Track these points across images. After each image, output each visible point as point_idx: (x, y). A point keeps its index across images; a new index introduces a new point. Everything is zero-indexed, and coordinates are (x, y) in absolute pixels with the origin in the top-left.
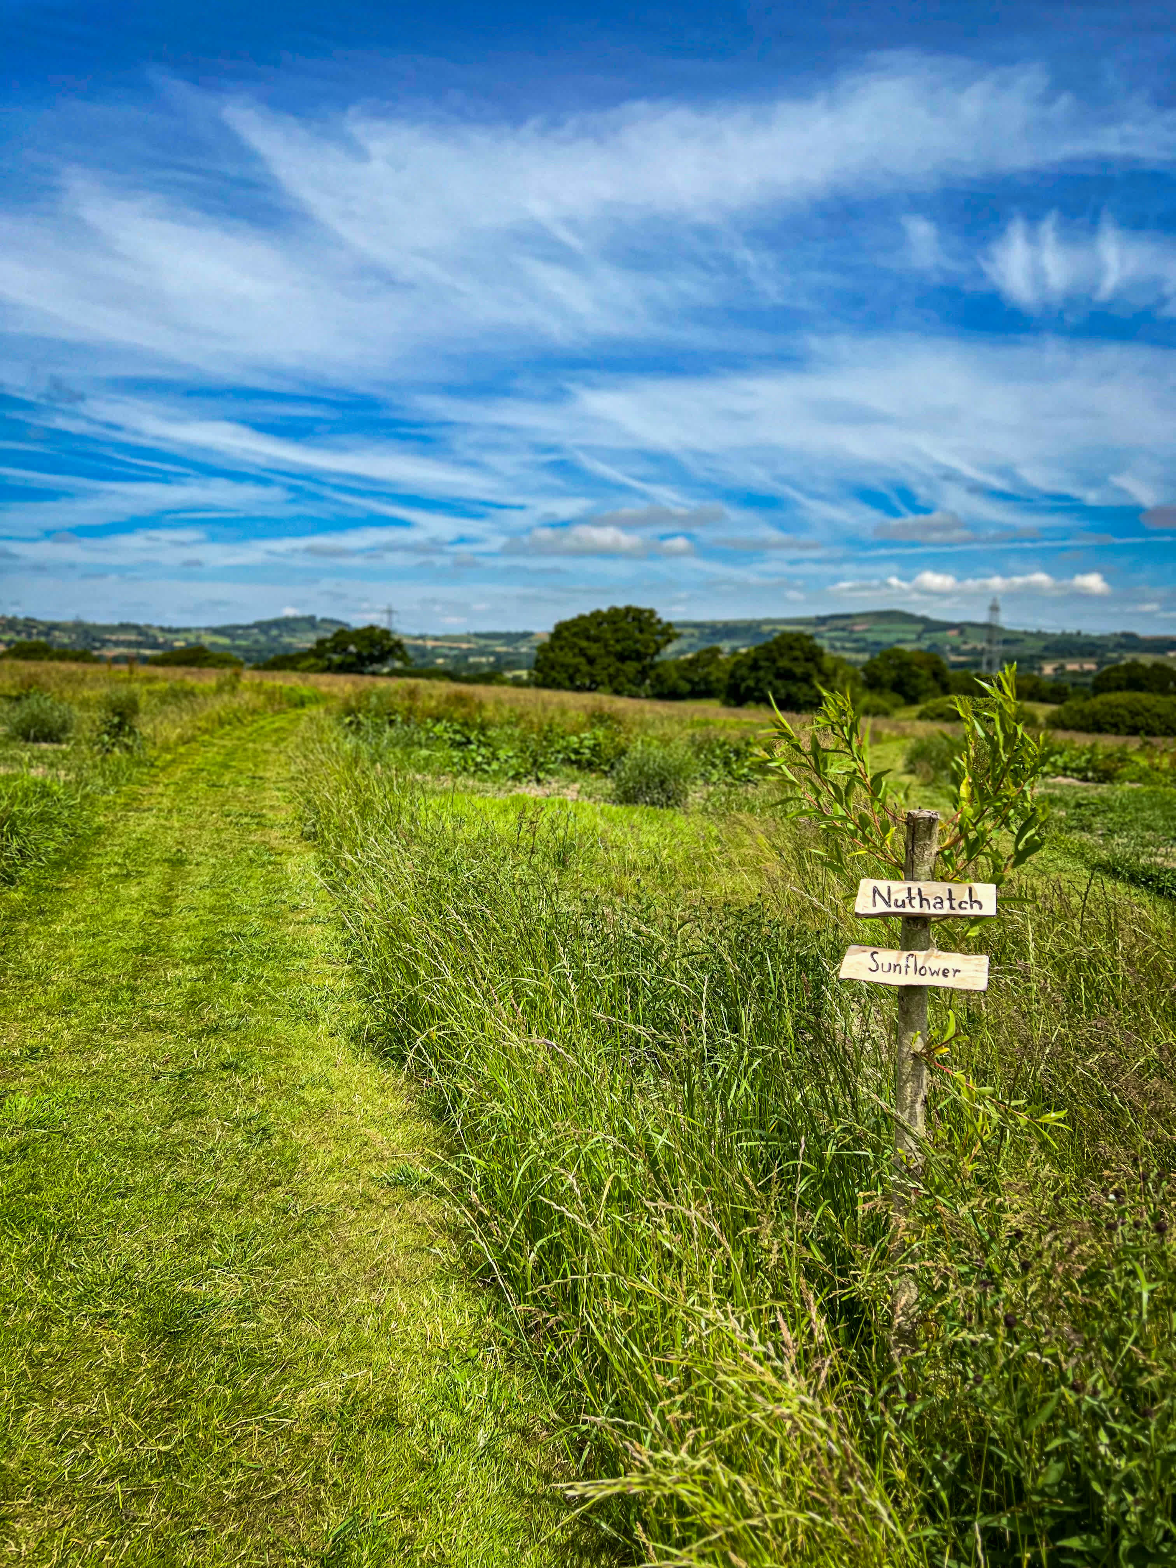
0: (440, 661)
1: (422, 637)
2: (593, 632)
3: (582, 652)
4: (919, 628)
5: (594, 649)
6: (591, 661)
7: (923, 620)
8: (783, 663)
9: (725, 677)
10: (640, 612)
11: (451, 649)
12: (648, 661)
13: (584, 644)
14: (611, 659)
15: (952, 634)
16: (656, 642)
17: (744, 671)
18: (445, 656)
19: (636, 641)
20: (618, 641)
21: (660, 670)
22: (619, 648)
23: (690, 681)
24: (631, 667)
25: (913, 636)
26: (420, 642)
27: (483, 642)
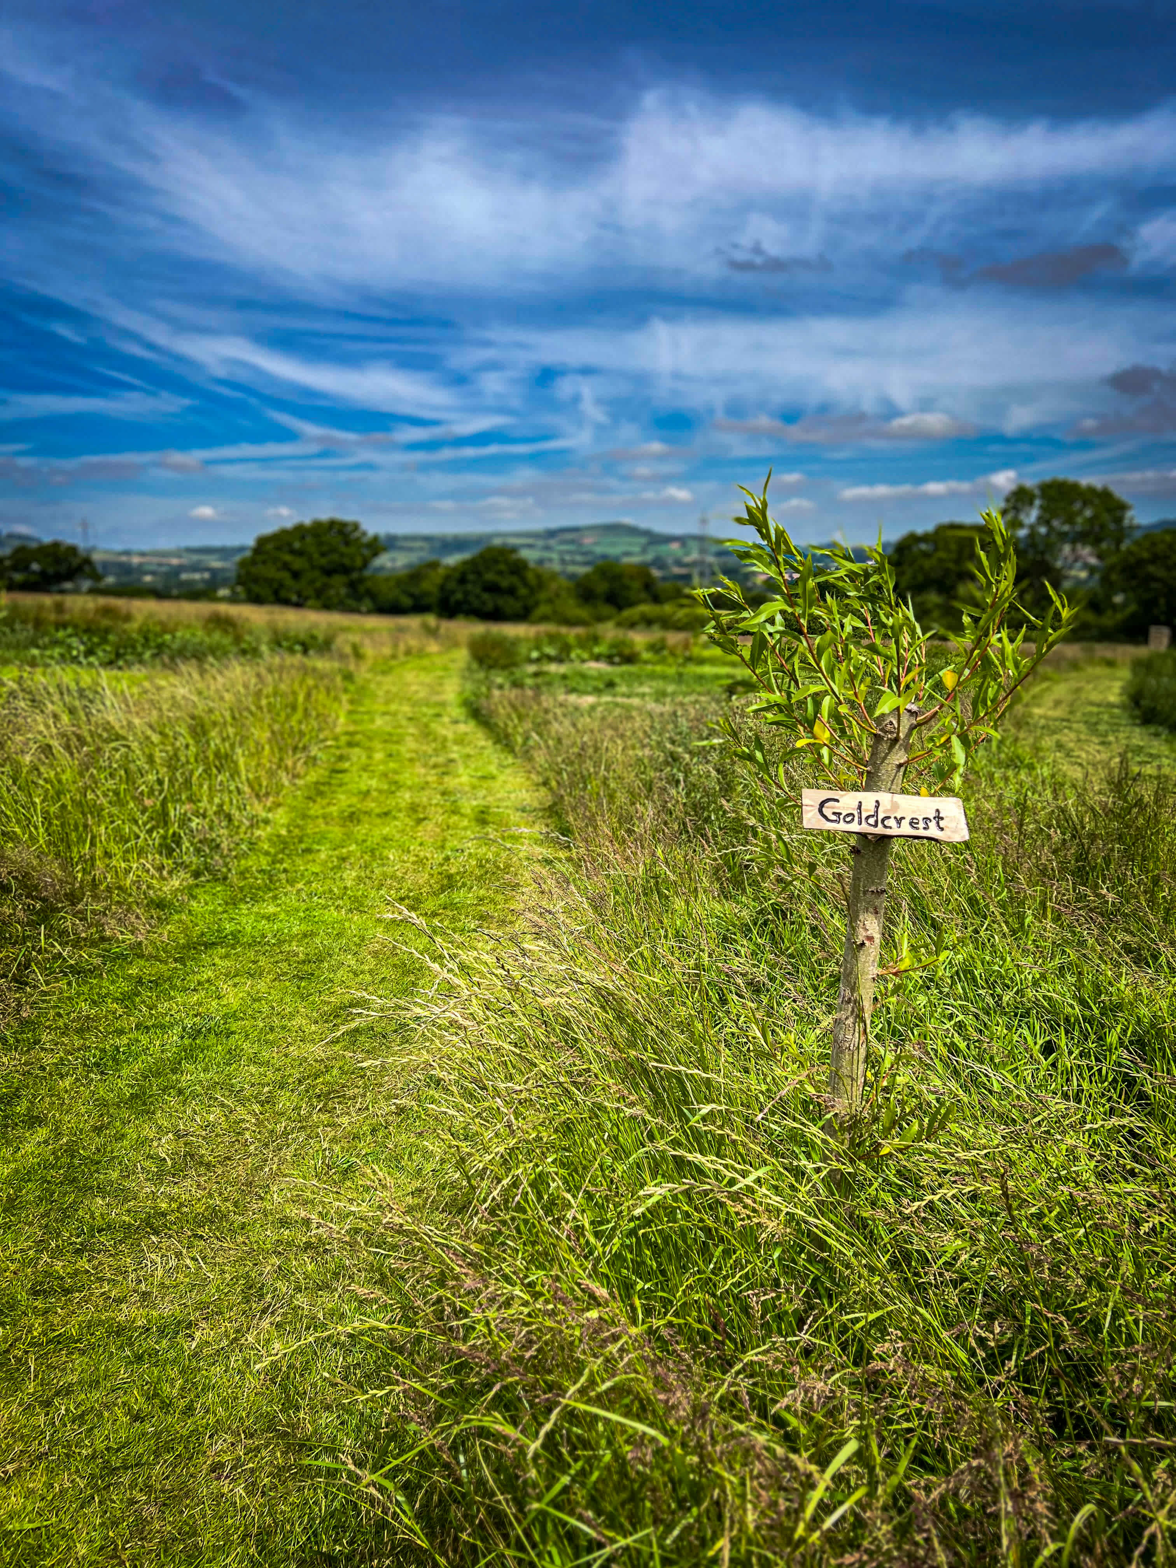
0: (148, 578)
1: (127, 553)
2: (297, 545)
3: (286, 566)
4: (643, 540)
5: (298, 563)
6: (296, 575)
7: (647, 533)
8: (490, 576)
9: (435, 590)
10: (344, 525)
11: (160, 565)
12: (355, 575)
13: (288, 558)
14: (317, 573)
15: (675, 546)
16: (362, 555)
17: (452, 585)
18: (153, 573)
19: (342, 555)
20: (323, 555)
21: (369, 584)
22: (323, 561)
23: (412, 595)
24: (338, 581)
25: (637, 549)
26: (124, 559)
27: (195, 557)
